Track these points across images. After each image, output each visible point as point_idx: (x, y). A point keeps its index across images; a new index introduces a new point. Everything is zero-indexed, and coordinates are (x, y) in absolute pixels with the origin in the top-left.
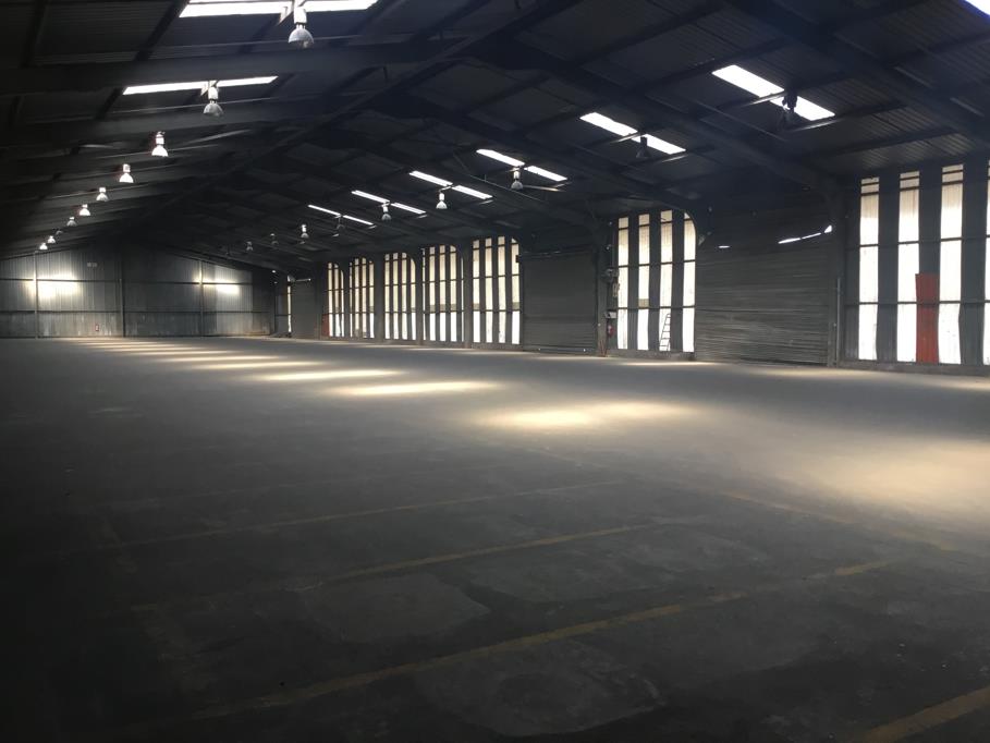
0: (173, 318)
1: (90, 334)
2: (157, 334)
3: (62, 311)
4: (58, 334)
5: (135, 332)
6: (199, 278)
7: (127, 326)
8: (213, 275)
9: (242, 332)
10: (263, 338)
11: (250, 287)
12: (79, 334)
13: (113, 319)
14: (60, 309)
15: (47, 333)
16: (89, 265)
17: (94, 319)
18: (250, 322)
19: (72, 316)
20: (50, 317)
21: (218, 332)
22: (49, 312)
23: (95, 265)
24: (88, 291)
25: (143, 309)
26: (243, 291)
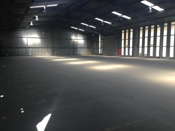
0: (66, 50)
1: (43, 54)
2: (61, 54)
3: (35, 47)
4: (34, 55)
5: (56, 54)
6: (73, 37)
7: (54, 52)
8: (77, 36)
9: (84, 54)
10: (90, 55)
11: (86, 40)
12: (40, 54)
13: (49, 50)
14: (34, 47)
15: (30, 54)
16: (42, 33)
17: (44, 50)
18: (86, 51)
19: (38, 49)
20: (31, 49)
21: (78, 53)
22: (31, 48)
23: (44, 33)
24: (42, 41)
25: (58, 47)
26: (85, 41)
